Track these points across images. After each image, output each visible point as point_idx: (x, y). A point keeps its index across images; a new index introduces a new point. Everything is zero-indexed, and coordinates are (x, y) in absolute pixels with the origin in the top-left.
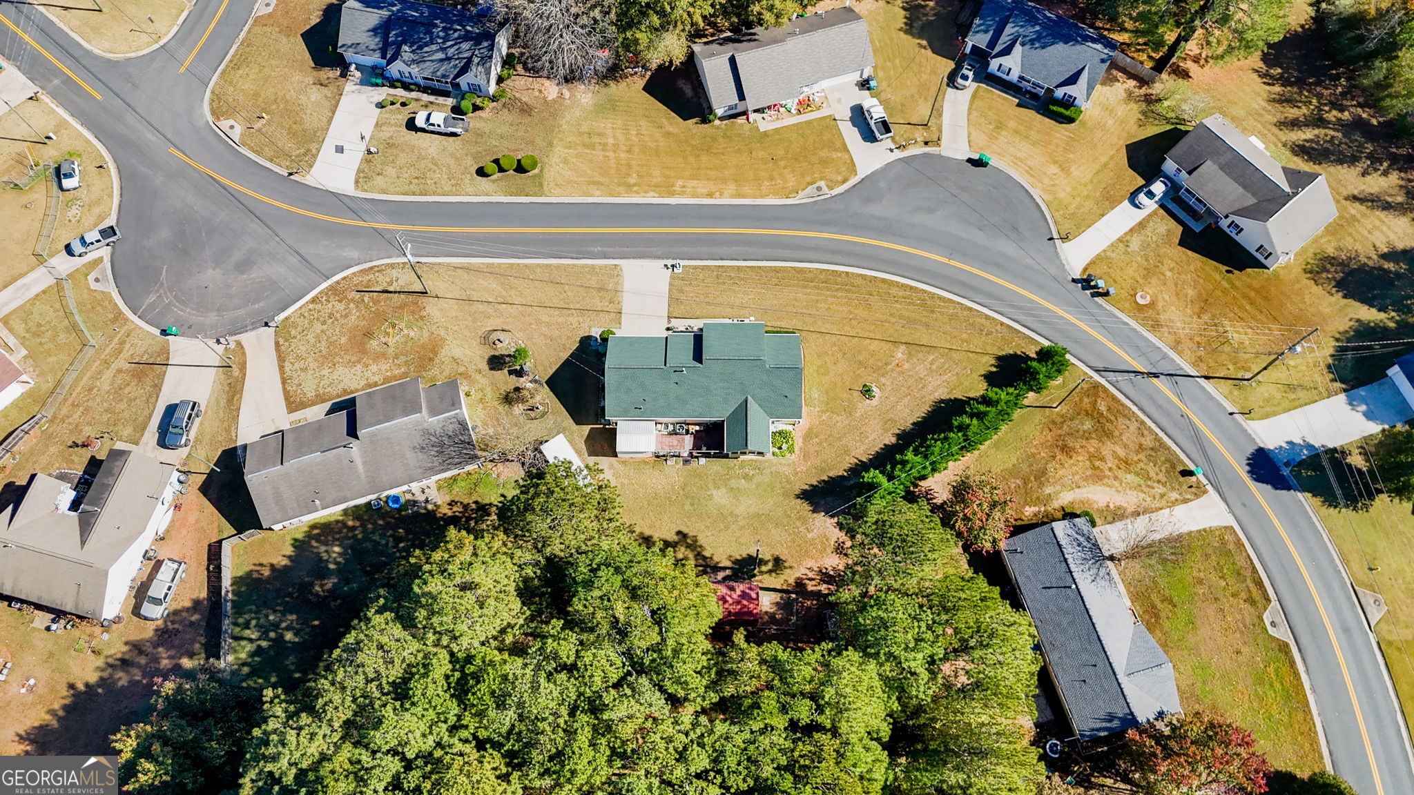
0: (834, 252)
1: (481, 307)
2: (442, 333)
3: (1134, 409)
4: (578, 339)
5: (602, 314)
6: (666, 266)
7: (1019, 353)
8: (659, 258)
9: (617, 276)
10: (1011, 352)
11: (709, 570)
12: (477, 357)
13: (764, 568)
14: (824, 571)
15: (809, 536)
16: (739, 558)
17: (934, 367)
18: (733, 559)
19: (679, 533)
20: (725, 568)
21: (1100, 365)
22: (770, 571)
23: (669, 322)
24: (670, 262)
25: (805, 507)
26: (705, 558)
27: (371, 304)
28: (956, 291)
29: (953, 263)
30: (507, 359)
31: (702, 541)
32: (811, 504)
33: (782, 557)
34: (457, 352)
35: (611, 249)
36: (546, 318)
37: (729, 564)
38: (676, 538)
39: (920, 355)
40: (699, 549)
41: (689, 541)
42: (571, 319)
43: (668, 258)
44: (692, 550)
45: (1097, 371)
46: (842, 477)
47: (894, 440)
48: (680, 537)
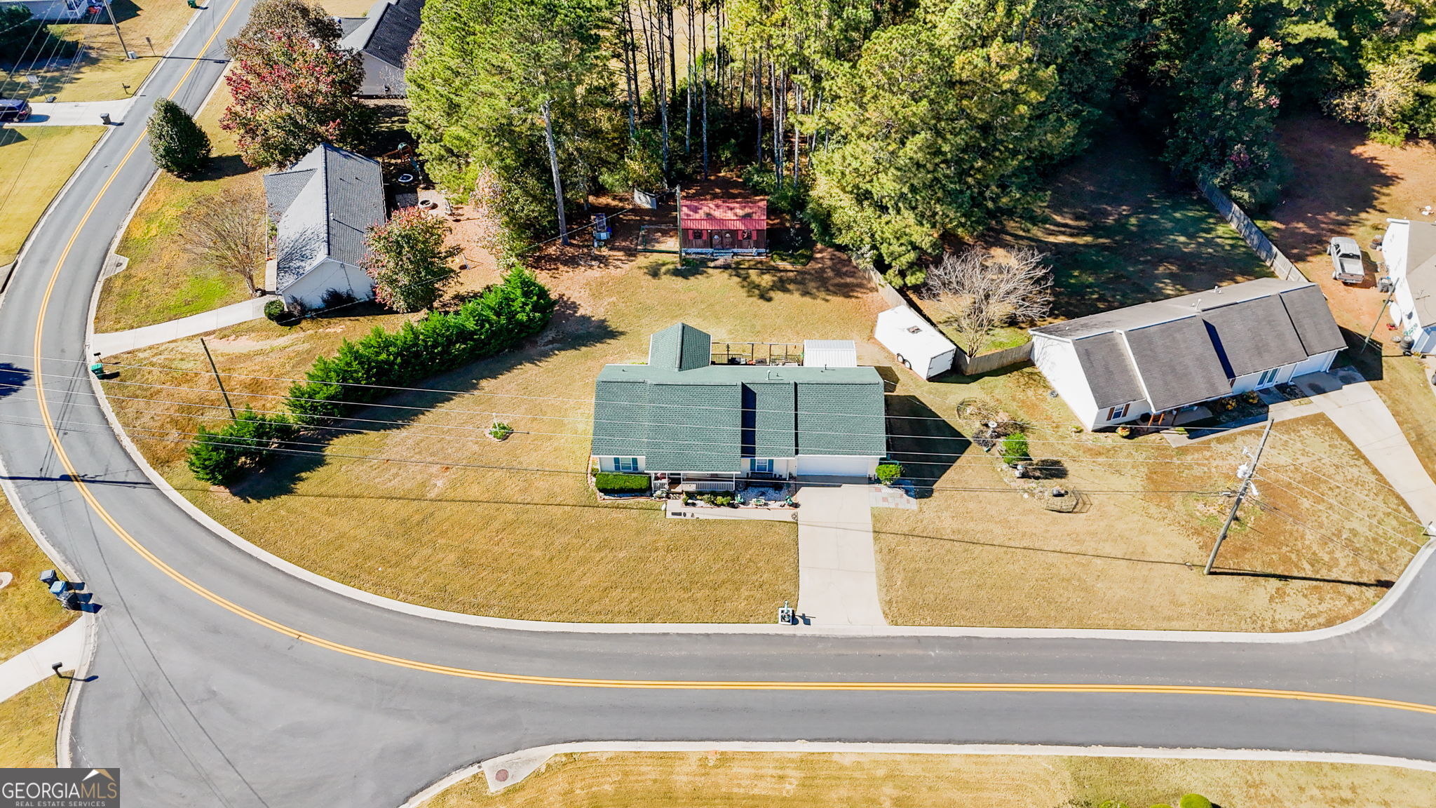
0: (504, 649)
1: (1107, 549)
2: (1153, 510)
3: (127, 442)
4: (935, 494)
5: (906, 530)
6: (807, 622)
7: (254, 502)
8: (821, 639)
9: (890, 602)
10: (264, 502)
11: (733, 266)
12: (1083, 477)
13: (671, 267)
14: (602, 265)
15: (614, 299)
16: (699, 277)
17: (394, 471)
18: (705, 275)
19: (770, 300)
20: (715, 267)
21: (141, 492)
22: (664, 264)
23: (795, 516)
24: (801, 629)
25: (613, 324)
26: (738, 275)
27: (1294, 557)
29: (292, 633)
31: (743, 293)
32: (606, 327)
33: (650, 277)
35: (909, 652)
36: (998, 530)
37: (710, 271)
38: (772, 294)
39: (408, 485)
40: (745, 284)
41: (757, 292)
42: (955, 526)
43: (804, 637)
44: (753, 282)
45: (149, 483)
46: (559, 350)
48: (767, 296)
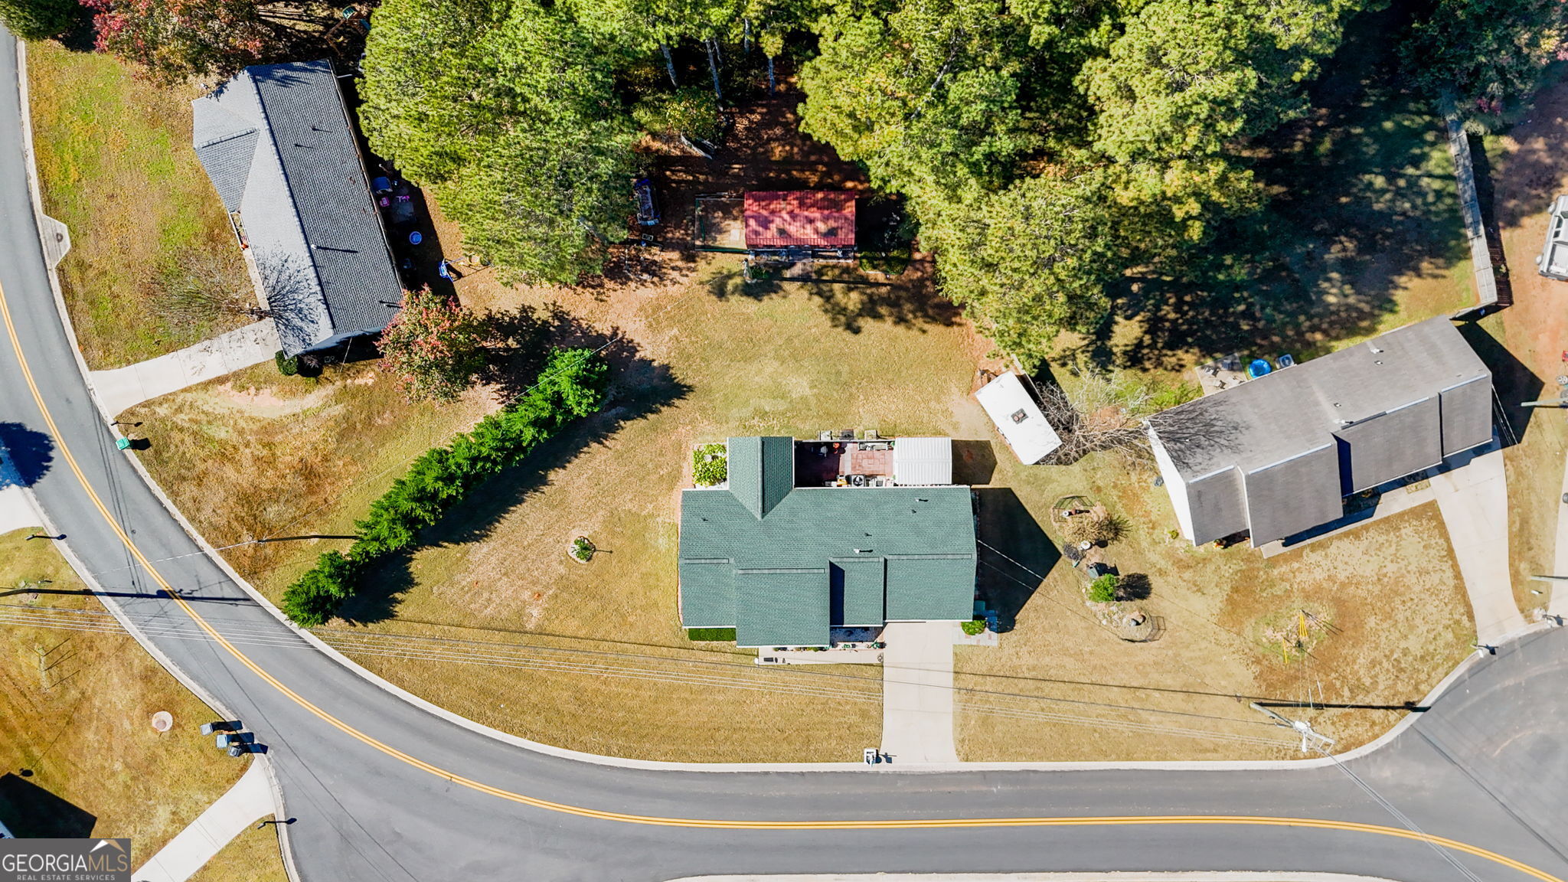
0: (627, 791)
1: (1169, 681)
2: (1223, 636)
3: (201, 541)
4: (1017, 626)
5: (984, 670)
6: (889, 760)
7: (360, 625)
8: (900, 776)
9: (963, 740)
10: (371, 625)
11: (814, 276)
12: (1165, 596)
13: (738, 280)
14: (656, 279)
15: (675, 331)
16: (773, 295)
17: (486, 595)
18: (781, 293)
19: (857, 331)
20: (792, 279)
21: (243, 609)
22: (730, 276)
23: (881, 658)
24: (883, 767)
25: (680, 374)
26: (820, 294)
27: (1338, 684)
28: (445, 727)
29: (444, 775)
30: (1121, 593)
31: (825, 321)
32: (671, 379)
33: (714, 298)
34: (1197, 603)
35: (975, 788)
36: (1069, 663)
37: (786, 285)
38: (862, 322)
39: (505, 613)
40: (828, 306)
41: (843, 319)
42: (1032, 662)
43: (886, 774)
44: (838, 304)
45: (248, 599)
46: (626, 418)
47: (552, 476)
48: (856, 324)
